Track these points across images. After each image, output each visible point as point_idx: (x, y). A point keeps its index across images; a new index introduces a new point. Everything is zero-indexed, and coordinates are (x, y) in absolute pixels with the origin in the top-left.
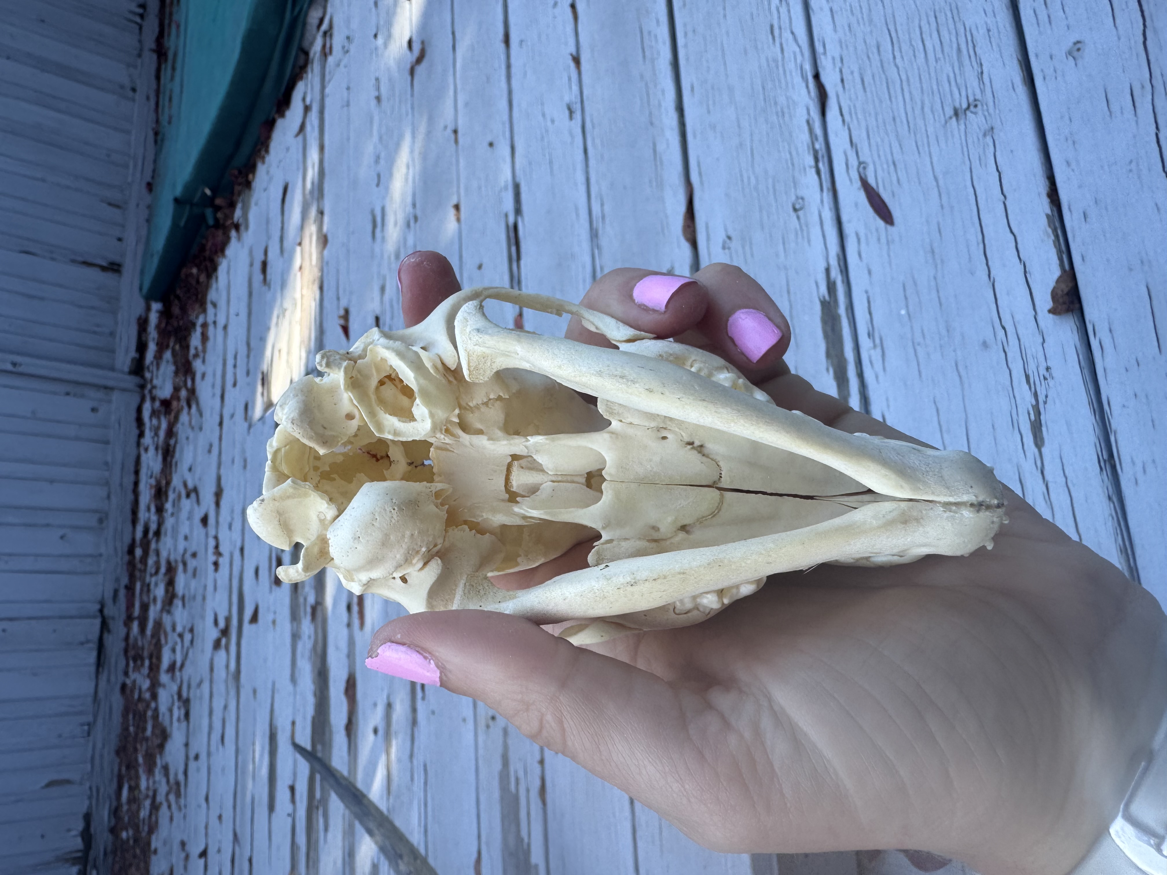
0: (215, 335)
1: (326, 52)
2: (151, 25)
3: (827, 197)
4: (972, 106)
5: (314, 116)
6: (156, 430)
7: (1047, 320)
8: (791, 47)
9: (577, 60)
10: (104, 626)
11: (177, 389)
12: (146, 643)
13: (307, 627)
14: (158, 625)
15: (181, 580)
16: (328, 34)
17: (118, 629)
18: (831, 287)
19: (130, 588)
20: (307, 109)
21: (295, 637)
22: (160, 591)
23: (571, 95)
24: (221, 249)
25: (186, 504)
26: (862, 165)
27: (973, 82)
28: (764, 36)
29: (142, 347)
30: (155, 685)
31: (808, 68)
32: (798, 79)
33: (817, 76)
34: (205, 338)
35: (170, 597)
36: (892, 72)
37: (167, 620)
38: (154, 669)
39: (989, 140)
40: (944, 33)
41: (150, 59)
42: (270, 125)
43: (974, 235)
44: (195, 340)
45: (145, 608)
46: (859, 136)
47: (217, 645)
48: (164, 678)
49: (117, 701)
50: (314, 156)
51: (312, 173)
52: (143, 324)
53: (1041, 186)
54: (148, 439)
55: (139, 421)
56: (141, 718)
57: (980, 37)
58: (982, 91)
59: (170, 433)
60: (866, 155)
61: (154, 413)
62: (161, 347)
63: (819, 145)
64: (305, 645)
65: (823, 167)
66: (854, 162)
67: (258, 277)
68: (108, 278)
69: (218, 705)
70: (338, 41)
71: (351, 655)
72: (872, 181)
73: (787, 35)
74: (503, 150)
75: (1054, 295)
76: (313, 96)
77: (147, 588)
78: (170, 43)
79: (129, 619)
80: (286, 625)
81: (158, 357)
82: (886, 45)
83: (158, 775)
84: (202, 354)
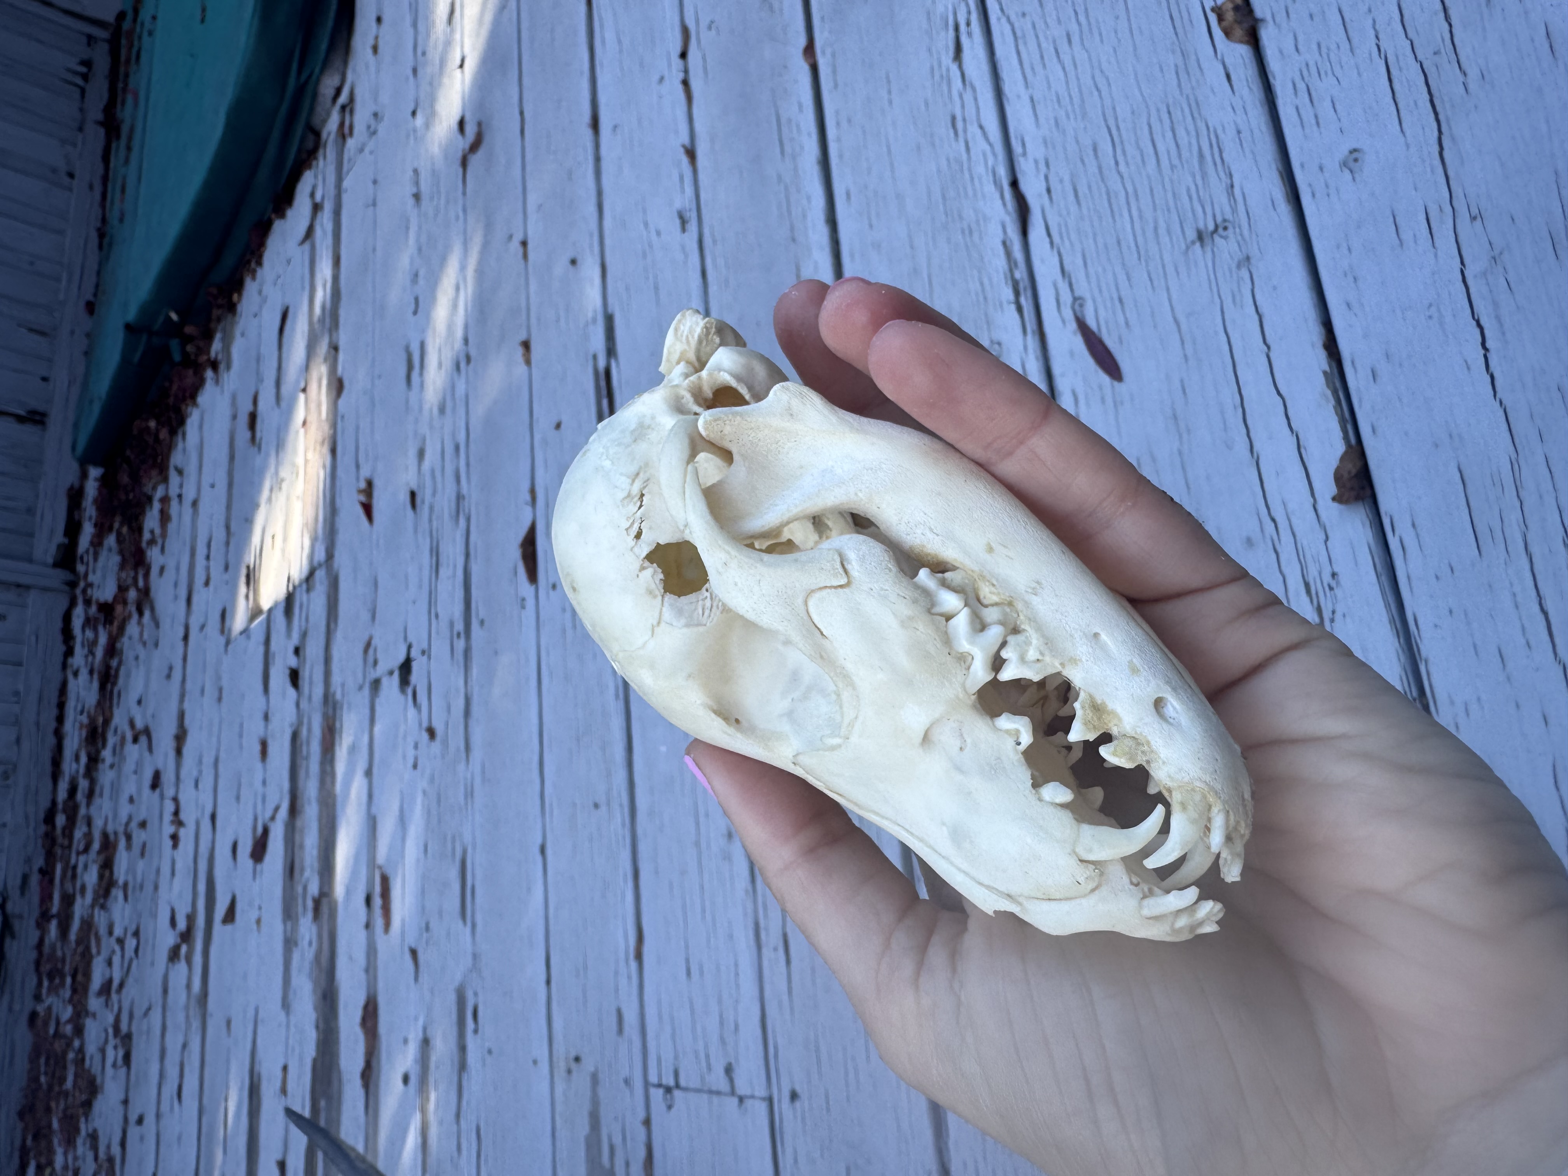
0: (180, 513)
1: (344, 133)
2: (98, 89)
3: (1032, 342)
4: (1221, 227)
5: (325, 219)
6: (91, 646)
7: (1330, 510)
8: (979, 146)
9: (691, 153)
10: (6, 928)
11: (122, 589)
12: (68, 952)
13: (307, 928)
14: (88, 925)
15: (122, 861)
16: (348, 108)
17: (27, 932)
19: (46, 873)
20: (317, 208)
21: (290, 943)
22: (91, 877)
23: (684, 200)
24: (191, 394)
25: (133, 751)
26: (1078, 301)
27: (1222, 199)
28: (943, 129)
29: (73, 529)
30: (80, 1013)
31: (1003, 172)
32: (989, 188)
33: (1015, 184)
34: (165, 517)
35: (107, 884)
36: (1114, 183)
37: (100, 919)
38: (80, 990)
39: (1244, 272)
40: (1181, 133)
41: (96, 135)
42: (263, 229)
43: (1230, 396)
44: (151, 521)
45: (68, 901)
46: (1073, 263)
47: (174, 955)
48: (94, 1003)
49: (23, 1038)
50: (325, 270)
51: (322, 295)
52: (75, 496)
53: (1315, 334)
54: (78, 659)
55: (67, 634)
56: (60, 1062)
57: (1228, 140)
58: (1234, 210)
59: (112, 650)
60: (1082, 289)
61: (88, 622)
62: (101, 531)
63: (1020, 273)
64: (304, 954)
65: (1026, 302)
66: (1067, 298)
67: (243, 434)
68: (27, 432)
69: (174, 1042)
70: (361, 118)
71: (371, 968)
72: (1091, 323)
73: (973, 129)
74: (591, 270)
75: (1338, 478)
76: (325, 192)
77: (72, 873)
78: (125, 114)
79: (45, 917)
80: (276, 926)
81: (97, 543)
82: (1106, 147)
83: (82, 1147)
84: (161, 539)
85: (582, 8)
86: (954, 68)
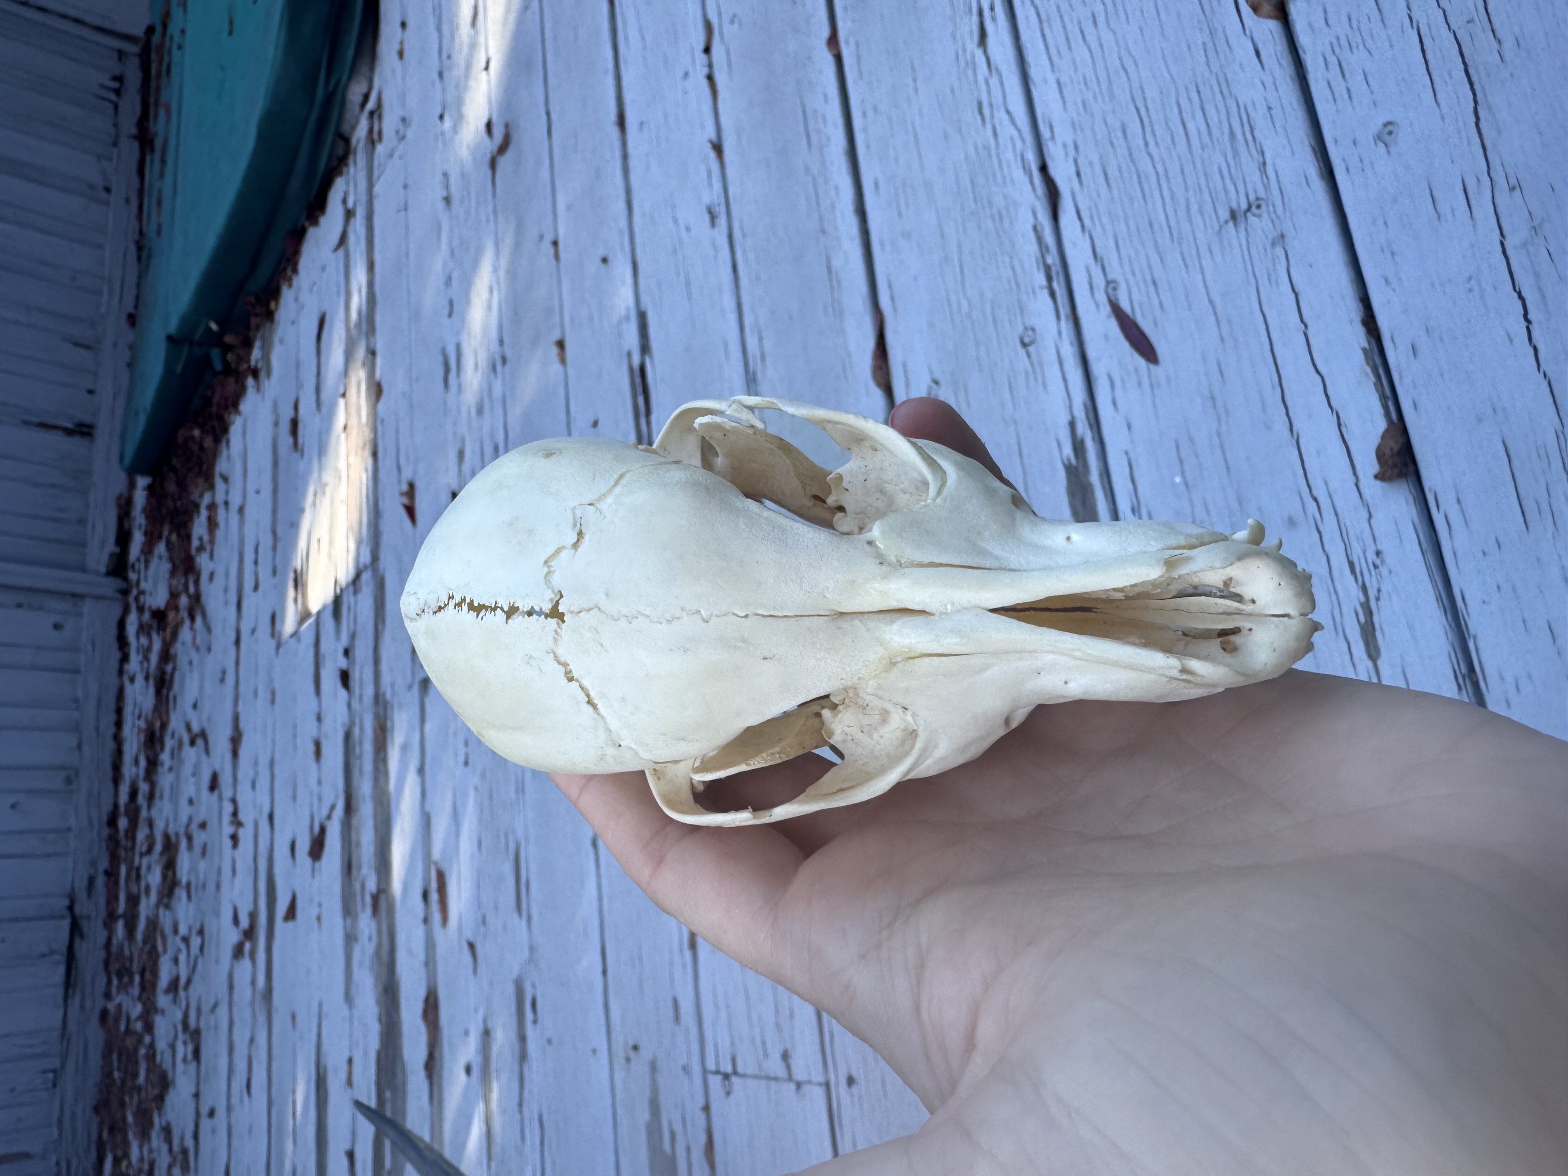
0: (227, 520)
1: (374, 138)
2: (131, 103)
3: (1066, 327)
4: (1254, 206)
5: (358, 224)
6: (146, 653)
7: (1373, 488)
8: (1007, 131)
9: (718, 148)
10: (75, 929)
11: (174, 596)
12: (135, 951)
13: (366, 923)
14: (153, 925)
15: (184, 862)
16: (376, 114)
17: (96, 932)
18: (1078, 447)
19: (111, 874)
20: (349, 214)
21: (350, 939)
22: (154, 878)
23: (712, 194)
24: (233, 403)
25: (190, 754)
26: (1111, 285)
27: (1254, 177)
28: (970, 115)
29: (123, 538)
30: (150, 1010)
31: (1031, 157)
32: (1018, 174)
33: (1044, 168)
34: (212, 524)
35: (170, 884)
36: (1145, 164)
37: (165, 919)
38: (148, 988)
39: (1279, 251)
40: (1211, 113)
41: (130, 149)
42: (298, 236)
43: (1267, 376)
44: (199, 528)
45: (133, 901)
46: (1106, 247)
47: (238, 952)
48: (163, 1000)
49: (95, 1035)
50: (360, 277)
51: (357, 301)
52: (125, 505)
53: (1353, 310)
54: (134, 665)
55: (122, 641)
56: (131, 1058)
57: (1259, 118)
58: (1267, 187)
59: (166, 656)
60: (1115, 273)
61: (142, 629)
62: (151, 539)
63: (1052, 259)
64: (365, 949)
65: (1059, 287)
66: (1099, 281)
67: (286, 440)
68: (75, 444)
69: (241, 1036)
70: (389, 123)
71: (430, 963)
72: (1125, 306)
73: (1001, 115)
74: (622, 268)
75: (1380, 455)
76: (357, 197)
77: (136, 874)
78: (158, 127)
79: (111, 917)
80: (336, 923)
81: (148, 550)
82: (1134, 127)
83: (156, 1140)
84: (209, 546)
85: (605, 7)
86: (979, 53)
